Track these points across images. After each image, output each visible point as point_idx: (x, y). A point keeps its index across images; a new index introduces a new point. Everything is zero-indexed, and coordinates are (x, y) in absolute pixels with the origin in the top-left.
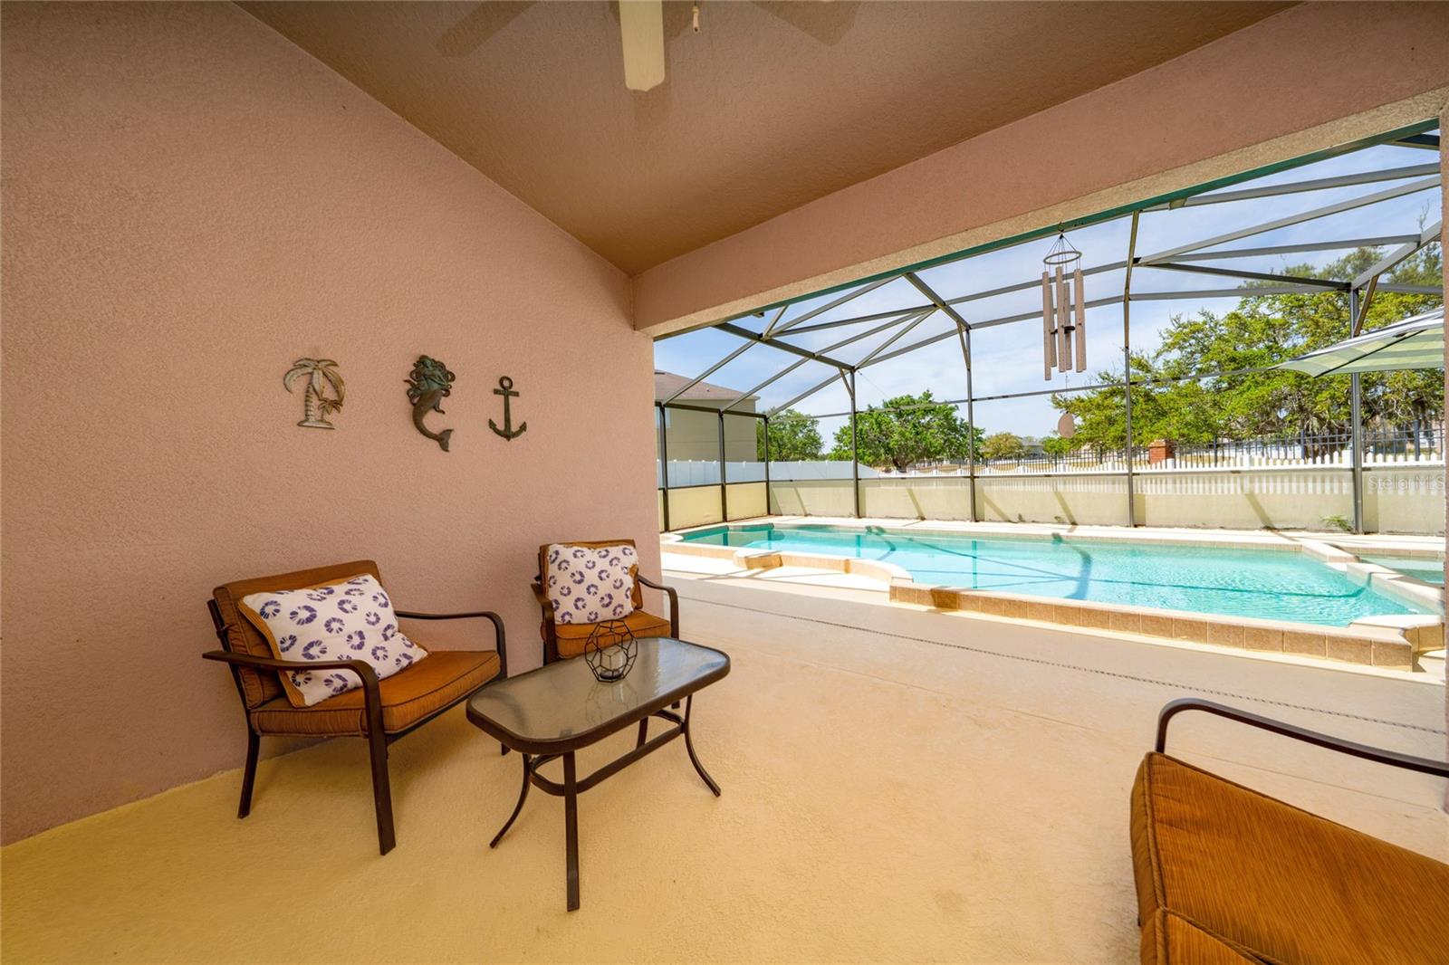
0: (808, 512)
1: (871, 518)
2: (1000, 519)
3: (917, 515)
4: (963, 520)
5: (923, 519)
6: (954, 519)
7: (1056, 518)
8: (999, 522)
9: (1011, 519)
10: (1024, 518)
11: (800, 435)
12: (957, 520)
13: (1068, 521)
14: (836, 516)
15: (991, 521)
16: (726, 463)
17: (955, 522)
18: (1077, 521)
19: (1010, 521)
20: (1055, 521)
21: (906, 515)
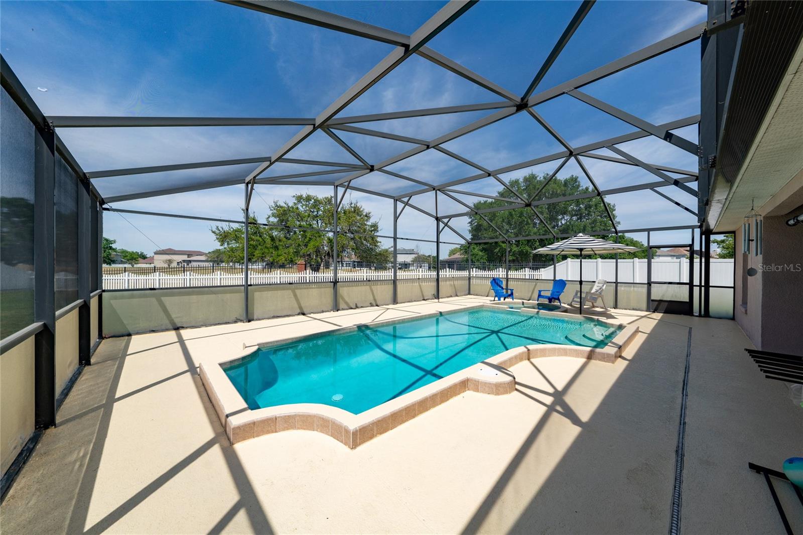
0: (179, 325)
1: (259, 319)
2: (347, 308)
3: (298, 311)
4: (328, 311)
6: (323, 312)
8: (347, 309)
9: (353, 307)
10: (358, 305)
12: (326, 312)
13: (375, 305)
14: (219, 324)
15: (343, 309)
17: (324, 313)
19: (352, 308)
21: (288, 314)
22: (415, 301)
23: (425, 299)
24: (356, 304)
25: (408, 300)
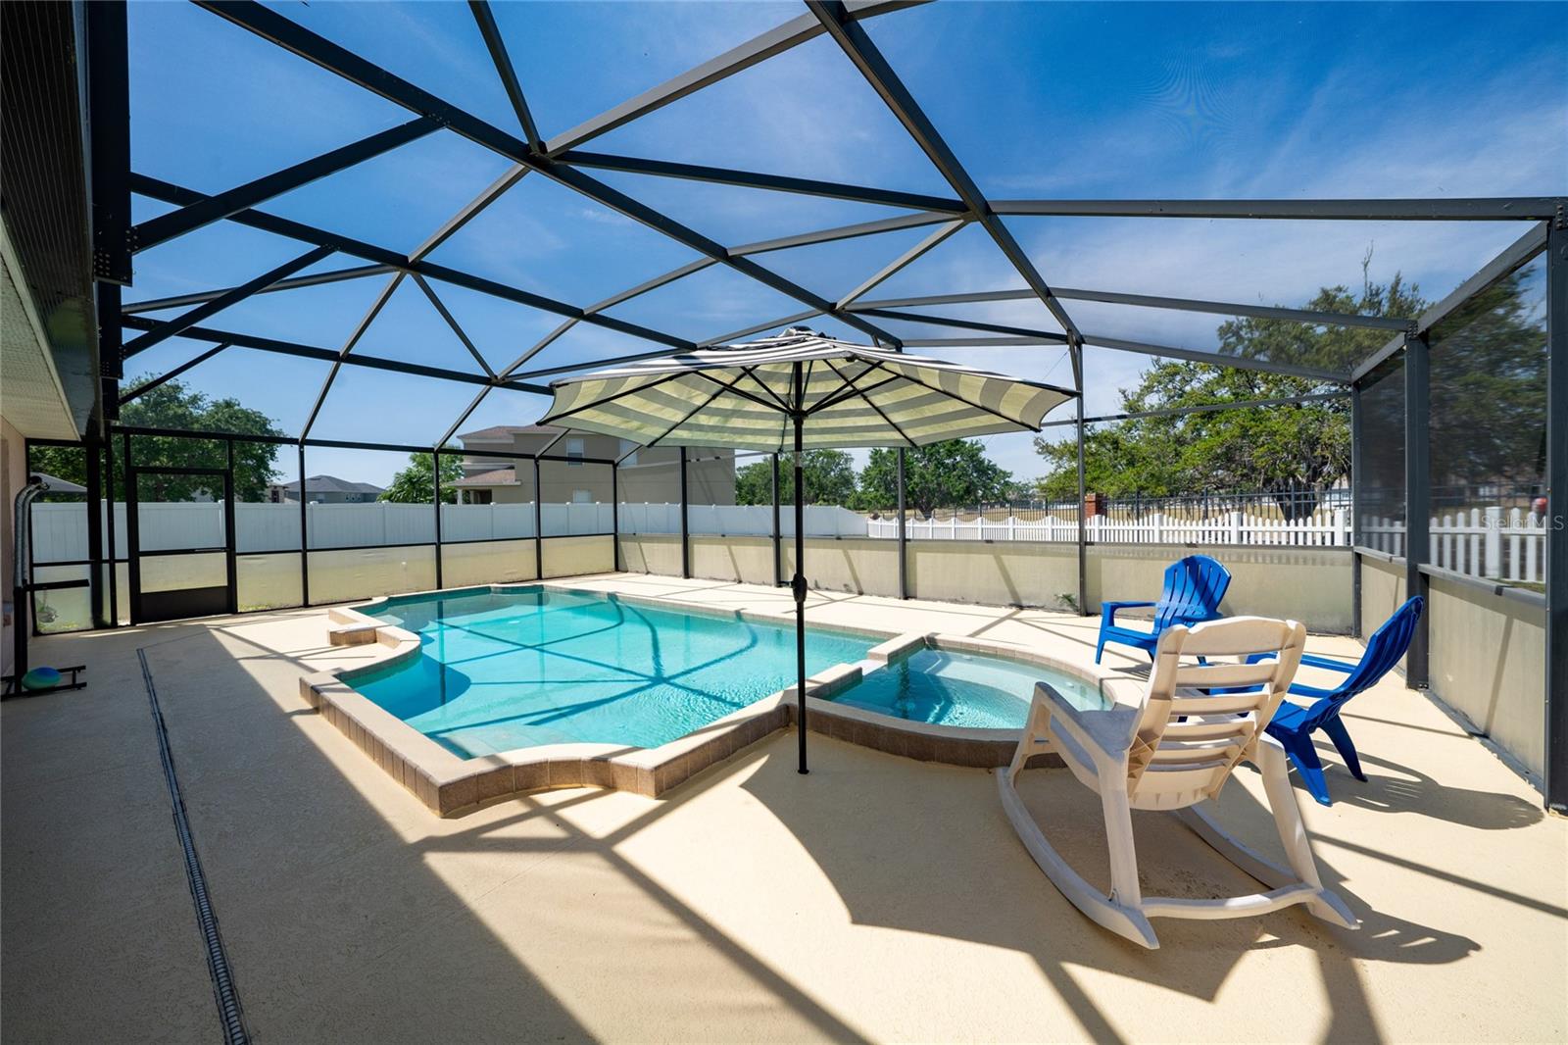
0: (649, 570)
5: (740, 582)
6: (764, 584)
7: (845, 585)
10: (820, 585)
11: (832, 473)
13: (855, 589)
16: (688, 506)
17: (764, 587)
18: (864, 589)
20: (843, 589)
22: (977, 603)
23: (1025, 603)
24: (816, 582)
25: (953, 597)
